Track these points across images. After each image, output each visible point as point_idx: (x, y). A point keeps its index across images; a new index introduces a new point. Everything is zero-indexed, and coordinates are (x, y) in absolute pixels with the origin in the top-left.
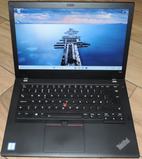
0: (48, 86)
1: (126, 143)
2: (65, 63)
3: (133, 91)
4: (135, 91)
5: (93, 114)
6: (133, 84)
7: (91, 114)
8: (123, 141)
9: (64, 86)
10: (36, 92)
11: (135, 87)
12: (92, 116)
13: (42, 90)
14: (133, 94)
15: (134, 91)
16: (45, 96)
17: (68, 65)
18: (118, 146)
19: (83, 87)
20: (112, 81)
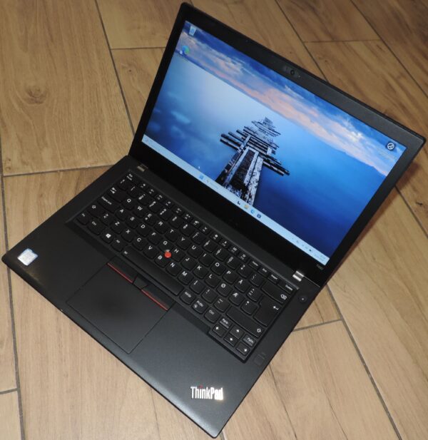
0: (169, 203)
1: (213, 395)
2: (224, 180)
3: (325, 321)
4: (328, 325)
5: (201, 305)
6: (338, 309)
7: (198, 302)
8: (212, 388)
9: (196, 222)
10: (140, 198)
11: (336, 319)
12: (196, 306)
13: (155, 202)
14: (317, 327)
15: (326, 323)
16: (149, 215)
17: (229, 189)
18: (195, 390)
19: (230, 246)
20: (294, 273)
